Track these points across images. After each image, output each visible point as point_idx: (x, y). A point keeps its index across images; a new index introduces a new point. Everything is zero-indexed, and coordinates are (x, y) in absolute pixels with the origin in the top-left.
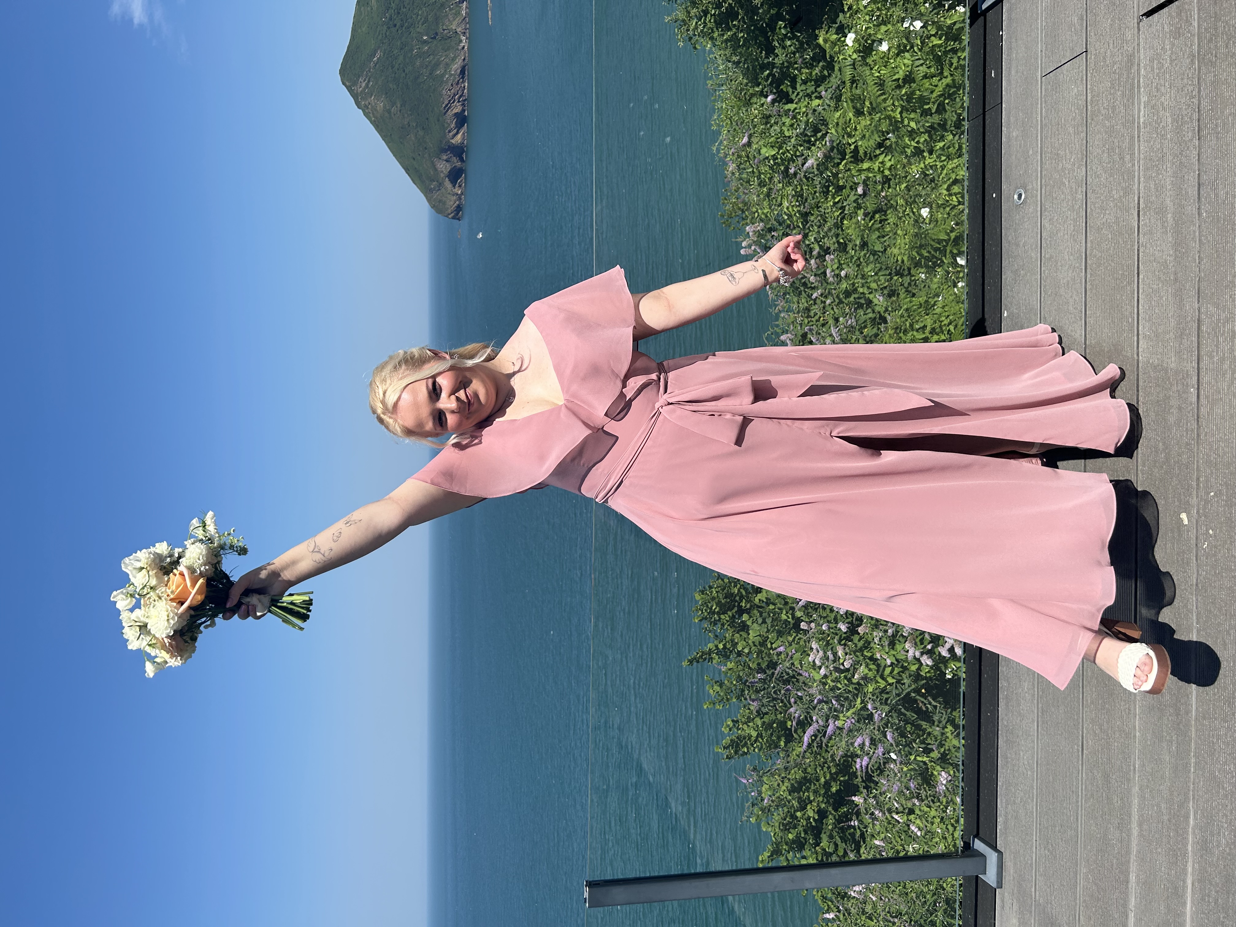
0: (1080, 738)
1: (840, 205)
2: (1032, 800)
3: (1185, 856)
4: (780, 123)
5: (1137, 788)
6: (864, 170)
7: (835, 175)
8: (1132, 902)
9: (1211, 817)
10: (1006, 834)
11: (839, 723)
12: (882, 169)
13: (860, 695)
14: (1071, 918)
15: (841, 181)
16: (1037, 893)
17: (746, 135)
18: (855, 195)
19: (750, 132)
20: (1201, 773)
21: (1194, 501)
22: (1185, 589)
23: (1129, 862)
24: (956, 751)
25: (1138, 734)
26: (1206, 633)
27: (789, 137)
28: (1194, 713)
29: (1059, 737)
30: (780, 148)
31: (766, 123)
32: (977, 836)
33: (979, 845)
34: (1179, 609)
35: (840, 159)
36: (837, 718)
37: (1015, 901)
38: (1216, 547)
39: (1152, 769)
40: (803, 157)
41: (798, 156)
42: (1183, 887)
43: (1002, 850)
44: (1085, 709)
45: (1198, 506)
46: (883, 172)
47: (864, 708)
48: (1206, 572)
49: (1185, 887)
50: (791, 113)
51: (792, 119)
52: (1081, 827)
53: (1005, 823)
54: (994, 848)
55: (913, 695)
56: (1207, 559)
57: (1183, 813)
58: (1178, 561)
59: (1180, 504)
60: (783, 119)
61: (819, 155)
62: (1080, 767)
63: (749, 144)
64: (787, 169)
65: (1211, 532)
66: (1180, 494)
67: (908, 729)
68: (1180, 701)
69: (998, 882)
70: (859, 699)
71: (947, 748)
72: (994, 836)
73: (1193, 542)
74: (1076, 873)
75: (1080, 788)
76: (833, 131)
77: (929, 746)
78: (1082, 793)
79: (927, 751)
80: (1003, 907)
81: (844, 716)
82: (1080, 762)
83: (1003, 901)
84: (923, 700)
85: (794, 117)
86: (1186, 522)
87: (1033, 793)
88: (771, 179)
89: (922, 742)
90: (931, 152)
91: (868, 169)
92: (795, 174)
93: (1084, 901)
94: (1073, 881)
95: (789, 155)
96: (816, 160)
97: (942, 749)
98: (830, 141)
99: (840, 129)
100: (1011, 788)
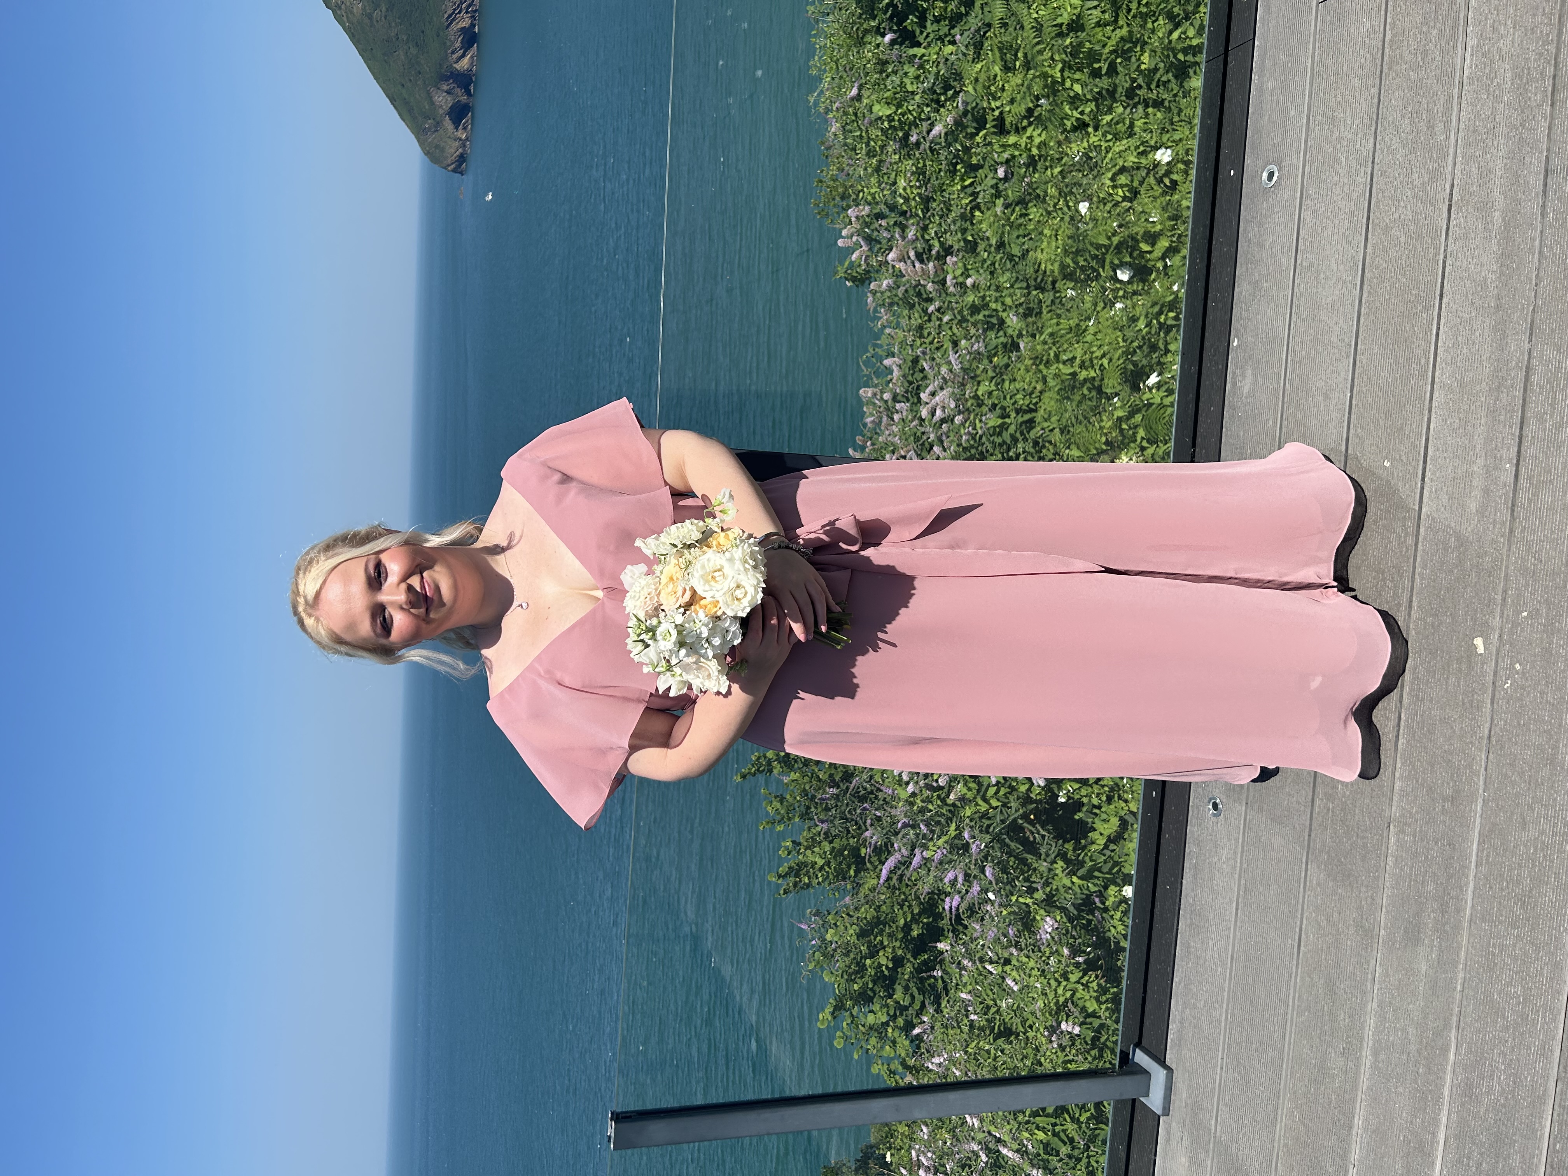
0: (1297, 930)
1: (971, 190)
2: (1221, 1006)
3: (1438, 1101)
4: (901, 73)
5: (1375, 1005)
6: (1009, 146)
7: (967, 150)
8: (1355, 1154)
9: (1482, 1054)
10: (1180, 1046)
11: (927, 854)
12: (1029, 146)
13: (955, 819)
14: (1265, 1164)
15: (974, 158)
16: (1219, 1128)
17: (856, 85)
18: (994, 178)
19: (861, 82)
20: (1471, 993)
21: (1496, 622)
22: (1471, 742)
23: (1354, 1101)
24: (1065, 892)
25: (1382, 932)
26: (1497, 805)
27: (913, 93)
28: (1468, 912)
29: (1266, 926)
30: (899, 106)
31: (881, 72)
32: (1138, 1045)
33: (1141, 1058)
34: (1459, 769)
35: (975, 128)
36: (925, 847)
37: (1186, 1133)
38: (1523, 688)
39: (1400, 980)
40: (929, 122)
41: (923, 120)
42: (1432, 1143)
43: (1173, 1066)
44: (1308, 893)
45: (1501, 629)
46: (1030, 150)
47: (959, 836)
48: (1506, 722)
49: (1434, 1142)
50: (917, 60)
51: (918, 69)
52: (1289, 1048)
53: (1180, 1031)
54: (1162, 1062)
55: (1020, 821)
56: (1508, 703)
57: (1440, 1044)
58: (1464, 704)
59: (1475, 624)
60: (906, 67)
61: (948, 120)
62: (1294, 968)
63: (859, 98)
64: (907, 136)
65: (1517, 666)
66: (1476, 611)
67: (1011, 863)
68: (1449, 894)
69: (1164, 1108)
70: (954, 824)
71: (1054, 887)
72: (1163, 1046)
73: (1490, 678)
74: (1276, 1108)
75: (1291, 997)
76: (970, 88)
77: (1034, 885)
78: (1294, 1003)
79: (1031, 891)
80: (1168, 1141)
81: (934, 846)
82: (1295, 962)
83: (1168, 1133)
84: (1031, 828)
85: (921, 67)
86: (1481, 650)
87: (1223, 997)
88: (882, 147)
89: (1027, 880)
90: (1096, 129)
91: (1013, 145)
92: (918, 144)
93: (1286, 1145)
94: (1271, 1117)
95: (911, 117)
96: (946, 126)
97: (1048, 889)
98: (963, 102)
99: (979, 87)
100: (1192, 987)
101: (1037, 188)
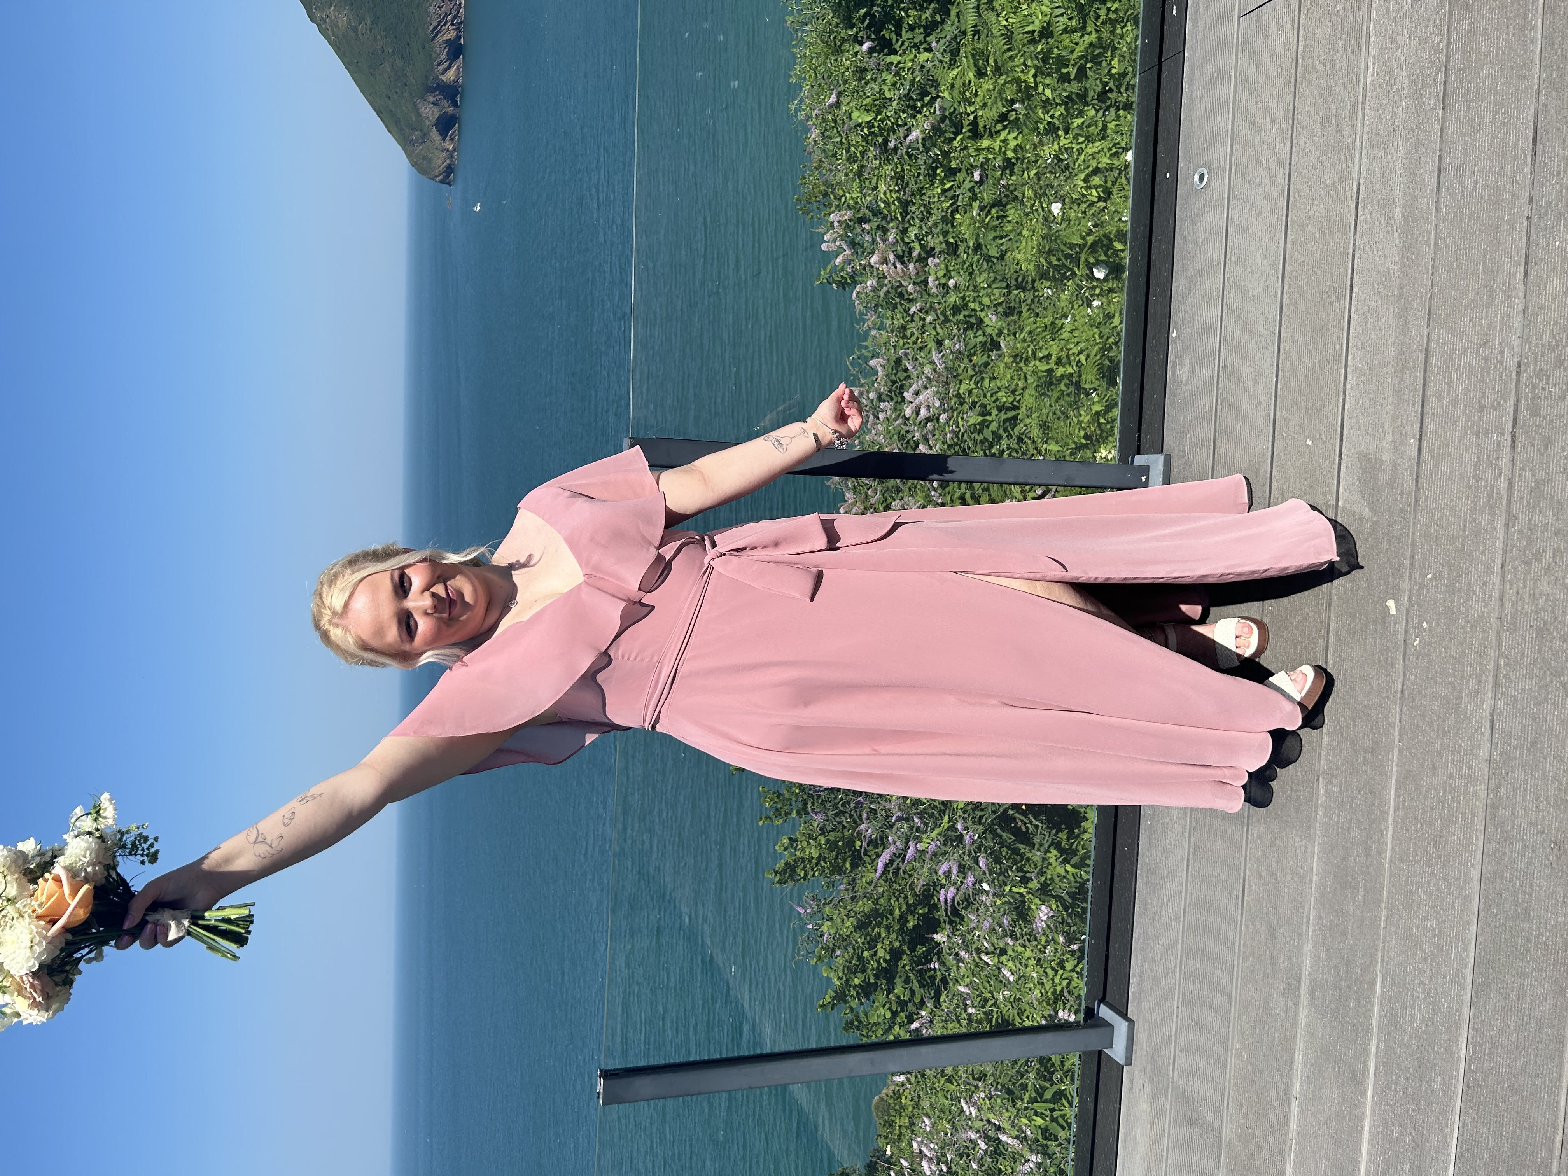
0: (1241, 881)
1: (950, 194)
2: (1176, 958)
3: (1368, 1032)
4: (879, 80)
5: (1310, 946)
6: (983, 149)
7: (946, 154)
8: (1297, 1087)
9: (1404, 985)
10: (1140, 998)
11: (921, 846)
12: (1003, 149)
13: (947, 812)
14: (1217, 1104)
15: (953, 162)
16: (1176, 1072)
17: (834, 92)
18: (971, 181)
19: (839, 89)
20: (1393, 929)
21: (1406, 585)
22: (1387, 697)
23: (1295, 1037)
24: (1060, 881)
25: (1315, 878)
26: (1411, 753)
27: (890, 99)
28: (1388, 854)
29: (1214, 879)
30: (879, 112)
31: (860, 79)
32: (1103, 1000)
33: (1104, 1012)
34: (1377, 722)
35: (953, 133)
36: (918, 840)
37: (1147, 1081)
38: (1430, 644)
39: (1331, 922)
40: (906, 128)
41: (900, 125)
43: (1134, 1018)
44: (1250, 845)
45: (1410, 591)
46: (1005, 153)
47: (953, 828)
48: (1416, 676)
49: (1366, 1071)
50: (893, 68)
51: (895, 76)
52: (1236, 992)
53: (1140, 984)
54: (1124, 1015)
55: (1013, 813)
56: (1417, 659)
57: (1367, 978)
58: (1380, 662)
59: (1387, 588)
60: (884, 75)
61: (925, 125)
62: (1239, 917)
63: (838, 104)
64: (886, 141)
65: (1425, 625)
66: (1388, 575)
67: (1004, 854)
68: (1371, 838)
69: (1127, 1058)
70: (947, 817)
71: (1049, 877)
72: (1125, 1001)
73: (1401, 637)
74: (1226, 1051)
75: (1237, 944)
76: (946, 94)
77: (1028, 875)
78: (1239, 950)
79: (1025, 880)
80: (1131, 1089)
81: (928, 838)
82: (1240, 911)
83: (1131, 1081)
84: (1023, 818)
85: (897, 74)
86: (1393, 611)
87: (1177, 950)
88: (863, 153)
89: (1020, 870)
90: (1067, 132)
91: (988, 149)
92: (896, 149)
93: (1236, 1084)
94: (1223, 1058)
95: (889, 123)
96: (922, 132)
97: (1043, 879)
98: (941, 108)
99: (956, 93)
100: (1150, 941)
101: (1015, 189)
